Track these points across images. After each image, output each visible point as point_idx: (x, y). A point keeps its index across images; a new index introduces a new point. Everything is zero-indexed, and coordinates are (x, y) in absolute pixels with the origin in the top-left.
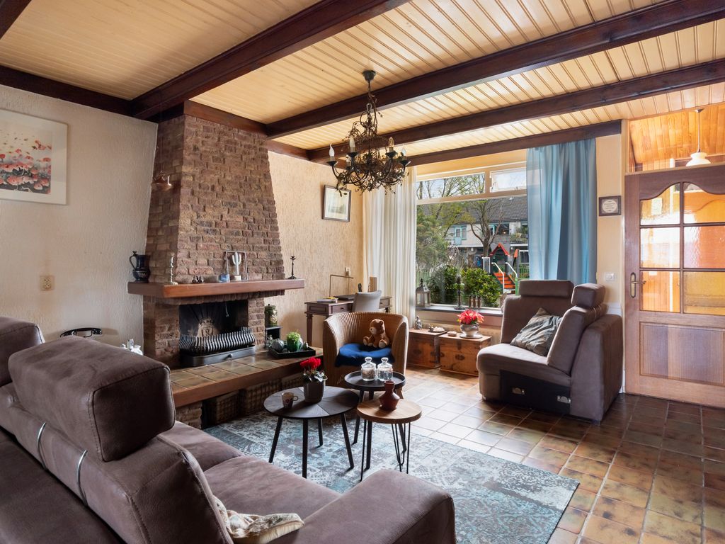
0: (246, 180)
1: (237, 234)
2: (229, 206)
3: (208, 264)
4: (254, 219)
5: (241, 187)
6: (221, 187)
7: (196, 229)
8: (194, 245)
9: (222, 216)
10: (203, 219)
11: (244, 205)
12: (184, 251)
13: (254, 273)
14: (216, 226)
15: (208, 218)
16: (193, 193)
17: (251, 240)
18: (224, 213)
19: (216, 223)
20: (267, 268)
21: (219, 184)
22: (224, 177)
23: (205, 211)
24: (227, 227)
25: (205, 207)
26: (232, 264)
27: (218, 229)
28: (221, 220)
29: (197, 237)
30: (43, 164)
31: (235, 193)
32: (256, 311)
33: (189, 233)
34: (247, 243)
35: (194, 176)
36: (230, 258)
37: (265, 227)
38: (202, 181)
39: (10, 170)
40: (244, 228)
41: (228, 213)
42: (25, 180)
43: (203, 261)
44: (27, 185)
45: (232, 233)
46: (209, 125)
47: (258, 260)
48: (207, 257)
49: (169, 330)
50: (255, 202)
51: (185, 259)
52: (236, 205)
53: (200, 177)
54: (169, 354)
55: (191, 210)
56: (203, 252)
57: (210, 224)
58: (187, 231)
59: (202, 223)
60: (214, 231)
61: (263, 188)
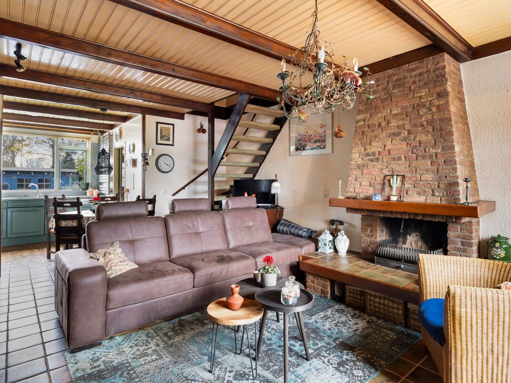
0: (414, 108)
1: (399, 159)
2: (393, 136)
3: (370, 186)
4: (420, 143)
5: (407, 116)
6: (386, 122)
7: (363, 159)
8: (360, 171)
9: (385, 146)
10: (369, 151)
11: (409, 132)
12: (353, 176)
13: (415, 194)
14: (379, 155)
15: (374, 149)
16: (363, 133)
17: (414, 163)
18: (387, 143)
19: (379, 152)
20: (433, 191)
21: (385, 120)
22: (390, 113)
23: (370, 144)
24: (389, 155)
25: (371, 141)
26: (390, 186)
27: (380, 158)
28: (384, 149)
29: (363, 166)
30: (323, 135)
31: (401, 123)
32: (458, 237)
33: (358, 163)
34: (409, 166)
35: (364, 120)
36: (389, 181)
37: (434, 147)
38: (370, 122)
39: (313, 141)
40: (408, 153)
41: (392, 142)
42: (318, 144)
43: (365, 183)
44: (318, 146)
45: (394, 159)
46: (381, 76)
47: (422, 183)
48: (370, 180)
49: (371, 232)
50: (423, 125)
51: (354, 182)
52: (399, 134)
53: (369, 120)
54: (370, 249)
55: (360, 146)
56: (367, 176)
57: (374, 154)
58: (356, 162)
59: (368, 155)
60: (378, 159)
61: (434, 109)
